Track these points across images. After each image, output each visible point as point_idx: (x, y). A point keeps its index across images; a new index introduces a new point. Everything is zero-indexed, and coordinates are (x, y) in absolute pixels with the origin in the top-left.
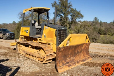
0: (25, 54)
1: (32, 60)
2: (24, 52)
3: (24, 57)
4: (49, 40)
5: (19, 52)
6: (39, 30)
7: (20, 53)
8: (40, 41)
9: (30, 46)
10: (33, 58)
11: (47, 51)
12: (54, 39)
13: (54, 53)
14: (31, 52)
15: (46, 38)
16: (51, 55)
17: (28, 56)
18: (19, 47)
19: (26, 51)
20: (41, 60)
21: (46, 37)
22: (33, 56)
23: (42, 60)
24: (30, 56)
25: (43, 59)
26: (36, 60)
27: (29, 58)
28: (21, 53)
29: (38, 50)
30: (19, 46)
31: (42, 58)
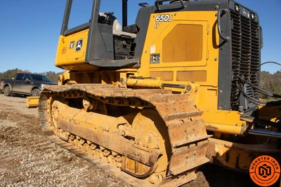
0: (66, 138)
1: (93, 165)
2: (63, 126)
3: (59, 149)
4: (175, 70)
5: (48, 127)
6: (125, 46)
7: (51, 133)
8: (132, 81)
9: (86, 103)
10: (98, 157)
11: (177, 122)
12: (203, 62)
13: (209, 132)
14: (92, 129)
15: (161, 64)
16: (196, 142)
17: (77, 145)
18: (48, 110)
19: (72, 122)
20: (136, 169)
21: (161, 58)
22: (98, 147)
23: (144, 169)
24: (87, 146)
25: (151, 164)
26: (113, 165)
27: (79, 155)
28: (56, 132)
29: (122, 119)
30: (49, 106)
31: (146, 161)
